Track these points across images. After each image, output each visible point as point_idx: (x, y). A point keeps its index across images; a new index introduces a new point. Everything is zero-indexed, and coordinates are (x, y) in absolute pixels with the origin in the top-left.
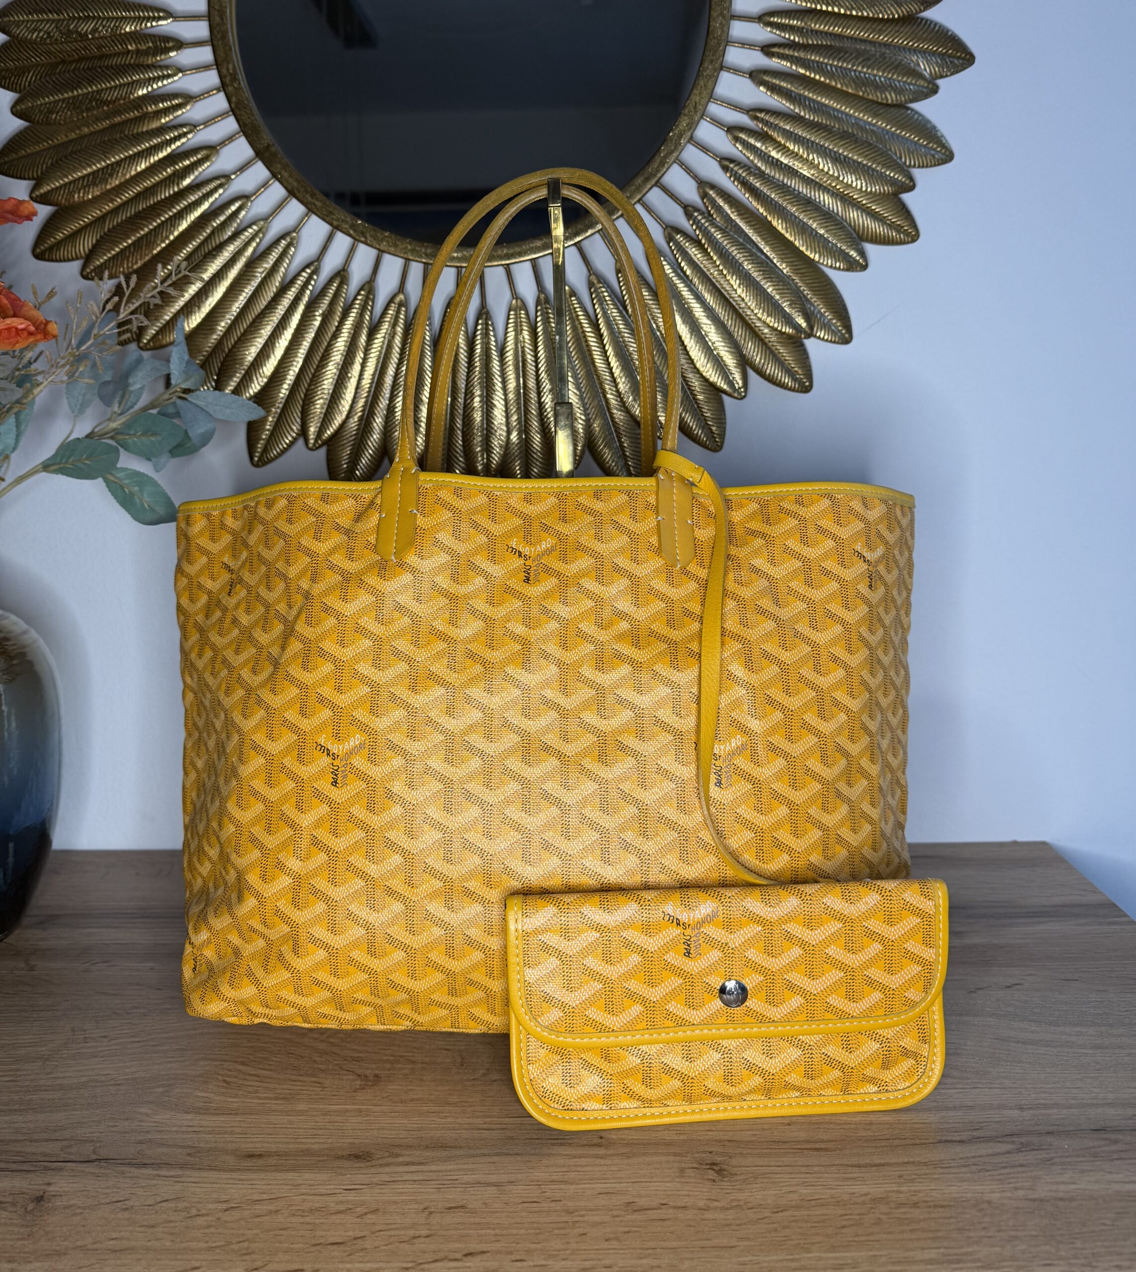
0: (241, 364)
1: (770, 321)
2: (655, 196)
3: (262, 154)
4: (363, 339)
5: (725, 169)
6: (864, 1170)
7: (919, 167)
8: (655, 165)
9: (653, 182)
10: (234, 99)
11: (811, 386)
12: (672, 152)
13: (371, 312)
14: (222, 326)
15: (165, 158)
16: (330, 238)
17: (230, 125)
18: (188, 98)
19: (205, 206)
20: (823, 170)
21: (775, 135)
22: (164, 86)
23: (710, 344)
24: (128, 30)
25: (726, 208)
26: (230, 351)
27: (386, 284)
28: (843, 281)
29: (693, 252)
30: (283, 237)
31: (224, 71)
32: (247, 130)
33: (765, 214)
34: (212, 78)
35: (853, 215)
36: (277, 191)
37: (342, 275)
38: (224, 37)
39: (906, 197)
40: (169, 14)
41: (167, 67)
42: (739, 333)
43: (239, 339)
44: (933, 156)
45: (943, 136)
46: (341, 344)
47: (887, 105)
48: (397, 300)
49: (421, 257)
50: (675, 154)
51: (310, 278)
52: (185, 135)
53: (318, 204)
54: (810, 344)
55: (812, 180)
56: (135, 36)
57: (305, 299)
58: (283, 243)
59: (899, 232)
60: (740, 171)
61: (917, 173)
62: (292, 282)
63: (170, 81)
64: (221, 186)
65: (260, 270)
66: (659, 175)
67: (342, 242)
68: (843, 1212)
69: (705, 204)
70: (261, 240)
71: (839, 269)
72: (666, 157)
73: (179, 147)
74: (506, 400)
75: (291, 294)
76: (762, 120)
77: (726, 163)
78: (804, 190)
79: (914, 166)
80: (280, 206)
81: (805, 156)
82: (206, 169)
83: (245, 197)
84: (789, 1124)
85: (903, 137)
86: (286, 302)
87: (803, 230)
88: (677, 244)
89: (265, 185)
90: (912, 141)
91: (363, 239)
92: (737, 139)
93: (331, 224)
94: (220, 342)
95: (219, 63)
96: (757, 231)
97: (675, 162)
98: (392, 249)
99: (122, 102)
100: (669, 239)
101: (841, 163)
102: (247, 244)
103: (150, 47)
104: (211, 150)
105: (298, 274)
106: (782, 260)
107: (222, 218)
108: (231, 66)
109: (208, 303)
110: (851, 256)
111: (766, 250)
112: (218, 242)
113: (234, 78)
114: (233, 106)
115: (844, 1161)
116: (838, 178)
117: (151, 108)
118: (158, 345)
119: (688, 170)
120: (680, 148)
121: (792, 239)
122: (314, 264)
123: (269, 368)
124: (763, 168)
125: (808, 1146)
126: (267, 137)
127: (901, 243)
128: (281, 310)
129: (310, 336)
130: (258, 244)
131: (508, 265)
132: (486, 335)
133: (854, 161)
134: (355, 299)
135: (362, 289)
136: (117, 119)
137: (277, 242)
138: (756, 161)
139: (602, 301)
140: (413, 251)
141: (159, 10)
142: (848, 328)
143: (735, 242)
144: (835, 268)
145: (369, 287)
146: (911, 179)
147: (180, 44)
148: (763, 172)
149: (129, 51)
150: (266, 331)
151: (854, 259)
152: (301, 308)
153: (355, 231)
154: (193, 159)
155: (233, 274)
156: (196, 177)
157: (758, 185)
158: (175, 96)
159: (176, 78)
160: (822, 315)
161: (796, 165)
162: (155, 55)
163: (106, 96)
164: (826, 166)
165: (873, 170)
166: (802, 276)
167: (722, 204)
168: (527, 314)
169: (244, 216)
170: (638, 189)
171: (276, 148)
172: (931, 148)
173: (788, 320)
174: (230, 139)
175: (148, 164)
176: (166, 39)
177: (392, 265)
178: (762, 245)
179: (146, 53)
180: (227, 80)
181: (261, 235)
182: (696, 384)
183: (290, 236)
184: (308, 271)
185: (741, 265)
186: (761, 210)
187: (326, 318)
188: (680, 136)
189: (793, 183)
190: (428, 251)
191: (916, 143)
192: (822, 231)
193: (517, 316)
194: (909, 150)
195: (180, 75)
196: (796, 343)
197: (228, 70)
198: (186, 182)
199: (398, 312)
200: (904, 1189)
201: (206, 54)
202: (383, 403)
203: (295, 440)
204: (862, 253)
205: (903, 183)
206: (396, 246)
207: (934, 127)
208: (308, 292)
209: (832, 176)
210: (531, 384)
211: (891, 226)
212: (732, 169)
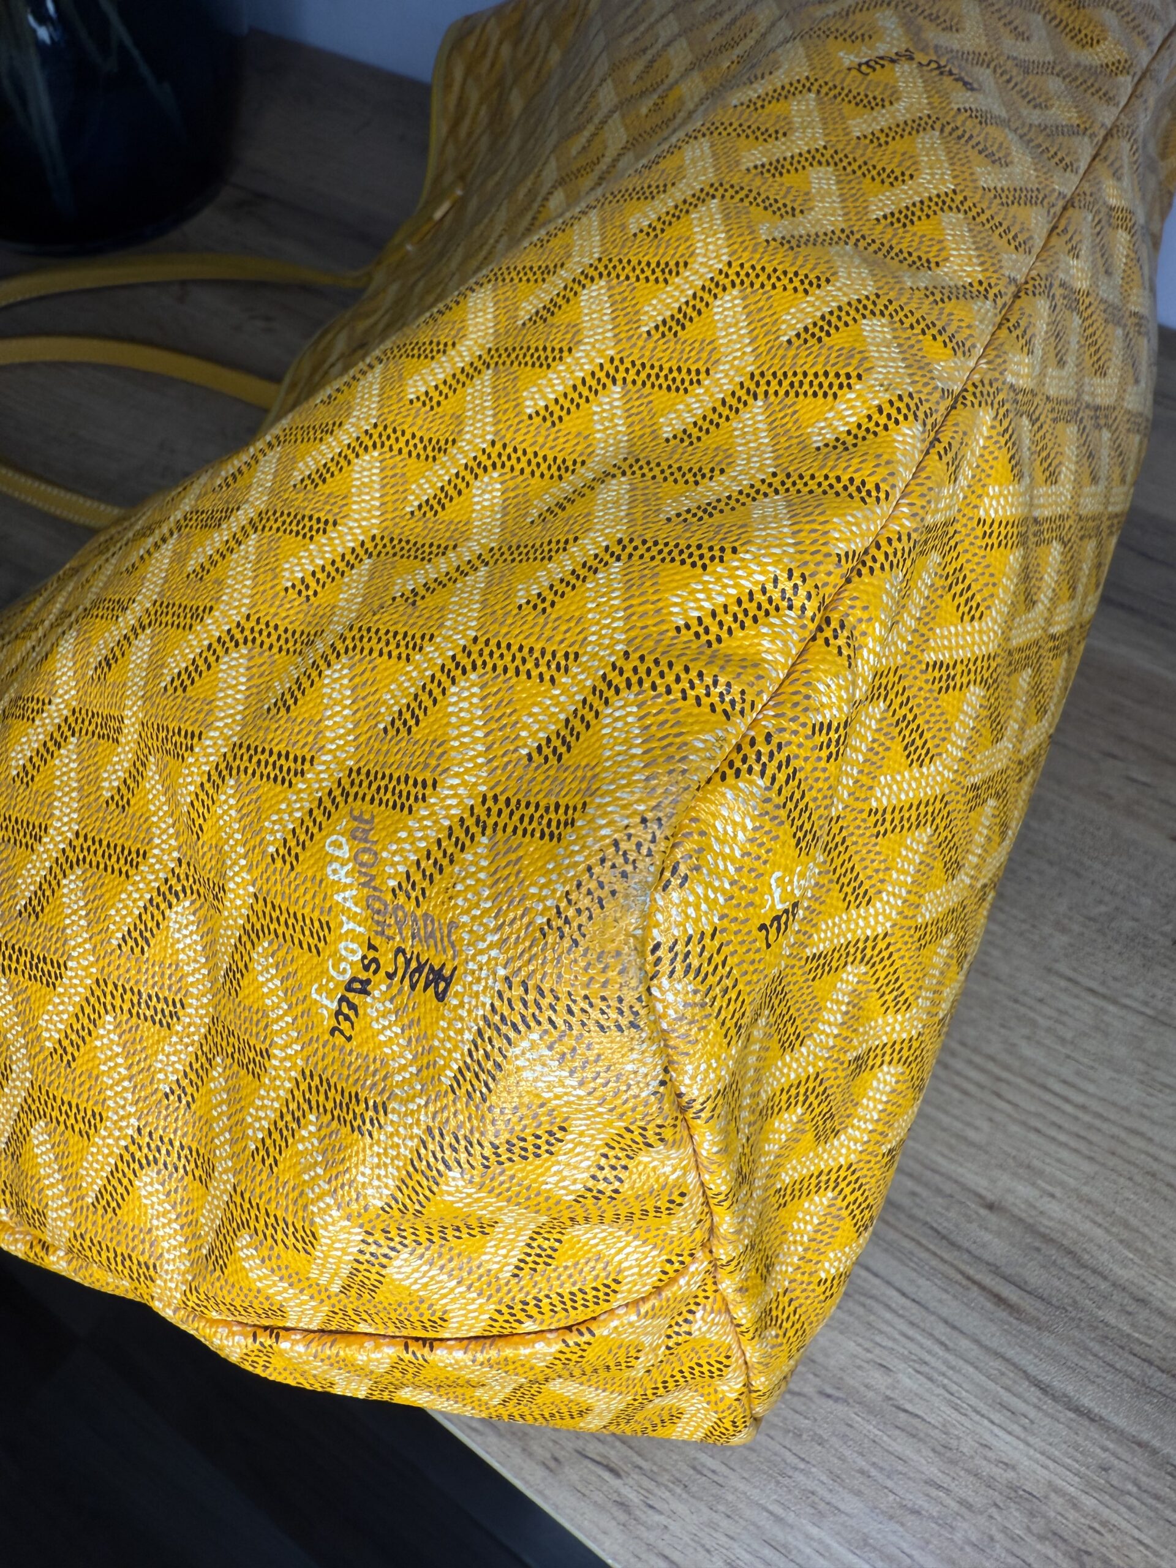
6: (1049, 1405)
68: (940, 1478)
84: (991, 1207)
115: (1026, 1361)
125: (988, 1280)
200: (1089, 1502)
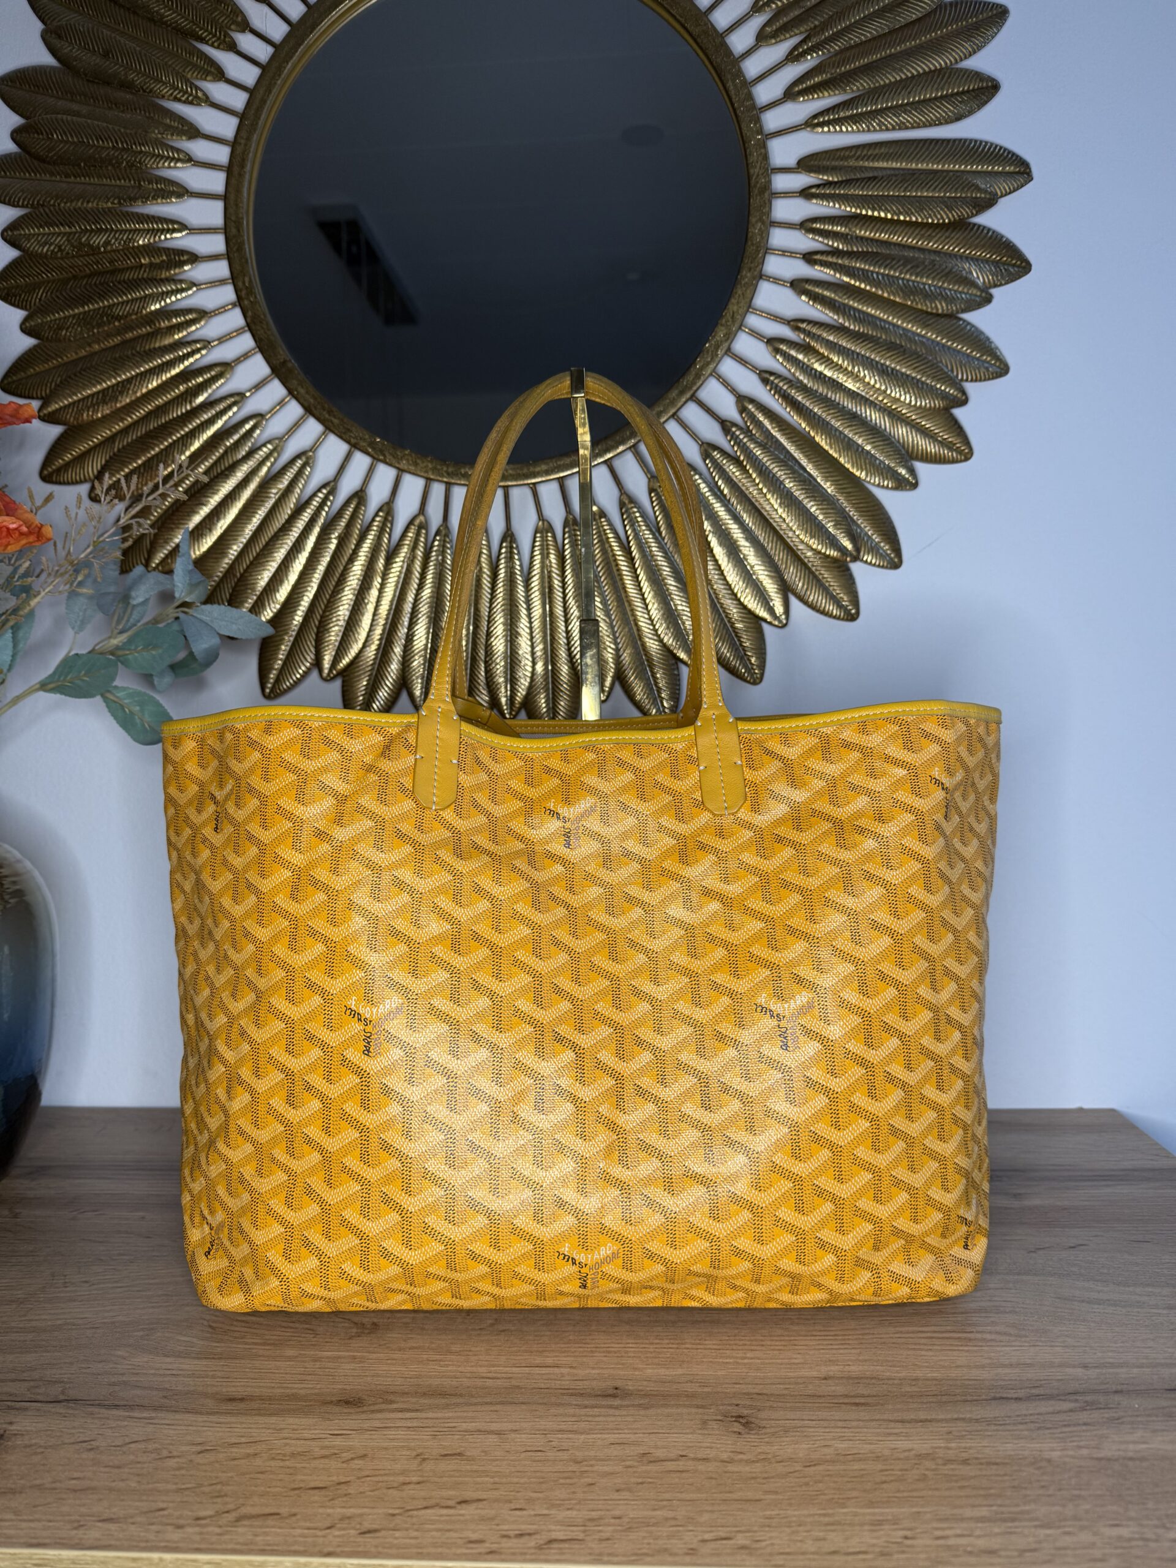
0: (254, 590)
1: (814, 543)
2: (691, 413)
3: (278, 371)
4: (381, 562)
5: (765, 381)
8: (690, 377)
9: (688, 395)
10: (250, 314)
12: (708, 364)
13: (390, 535)
14: (234, 550)
15: (177, 375)
16: (348, 457)
17: (247, 341)
18: (202, 314)
19: (219, 424)
20: (869, 383)
21: (817, 346)
22: (178, 300)
23: (749, 568)
24: (141, 242)
25: (767, 423)
26: (242, 575)
27: (406, 508)
30: (298, 456)
31: (240, 284)
32: (264, 347)
33: (807, 429)
34: (228, 293)
35: (902, 432)
36: (294, 409)
37: (359, 496)
38: (240, 248)
40: (183, 227)
41: (181, 281)
42: (780, 556)
43: (251, 563)
44: (987, 369)
46: (357, 567)
47: (938, 315)
48: (417, 522)
49: (443, 476)
50: (712, 366)
51: (326, 499)
52: (198, 350)
53: (336, 421)
55: (858, 394)
56: (149, 250)
57: (321, 521)
58: (299, 463)
59: (950, 449)
60: (781, 384)
62: (308, 502)
63: (184, 295)
64: (234, 404)
65: (274, 491)
66: (695, 388)
67: (361, 461)
69: (743, 419)
70: (276, 460)
71: (887, 487)
72: (702, 368)
73: (192, 364)
74: (531, 627)
75: (306, 516)
76: (804, 331)
77: (767, 376)
78: (849, 405)
80: (296, 425)
81: (850, 368)
82: (222, 387)
83: (259, 417)
85: (955, 350)
86: (300, 524)
87: (849, 446)
88: (714, 461)
89: (281, 403)
90: (964, 353)
91: (381, 457)
92: (777, 351)
93: (348, 442)
94: (232, 567)
95: (235, 278)
97: (711, 375)
98: (412, 468)
99: (134, 317)
100: (706, 455)
101: (888, 375)
102: (261, 463)
103: (163, 261)
104: (225, 368)
105: (314, 495)
106: (826, 479)
107: (236, 437)
108: (247, 279)
109: (219, 525)
110: (900, 474)
111: (810, 468)
112: (231, 462)
113: (250, 291)
114: (249, 320)
116: (885, 391)
117: (164, 324)
118: (166, 568)
119: (726, 384)
120: (717, 360)
121: (836, 456)
122: (331, 486)
123: (283, 593)
124: (805, 381)
126: (283, 353)
128: (295, 533)
129: (325, 560)
130: (272, 464)
131: (535, 484)
132: (509, 559)
134: (373, 520)
135: (380, 510)
136: (129, 335)
137: (292, 461)
138: (797, 374)
139: (633, 522)
140: (434, 469)
141: (173, 222)
142: (897, 549)
144: (883, 487)
145: (388, 509)
146: (963, 392)
147: (194, 258)
148: (806, 386)
149: (142, 265)
150: (280, 555)
151: (903, 477)
152: (316, 530)
153: (374, 449)
154: (207, 376)
155: (246, 494)
156: (210, 395)
157: (800, 398)
158: (189, 311)
159: (190, 292)
160: (869, 538)
161: (841, 378)
162: (168, 268)
163: (119, 311)
164: (871, 379)
165: (923, 383)
167: (761, 419)
169: (259, 435)
170: (673, 403)
171: (293, 363)
172: (985, 361)
173: (834, 543)
174: (246, 356)
175: (159, 381)
176: (181, 252)
177: (413, 486)
179: (161, 266)
180: (243, 294)
181: (276, 455)
182: (734, 611)
183: (307, 457)
184: (324, 491)
186: (803, 425)
187: (342, 541)
188: (717, 347)
189: (837, 397)
190: (450, 470)
191: (968, 355)
192: (868, 448)
193: (544, 539)
194: (961, 363)
195: (195, 289)
196: (841, 567)
197: (244, 283)
198: (200, 399)
199: (418, 534)
201: (222, 269)
202: (403, 631)
203: (309, 669)
204: (912, 471)
205: (955, 397)
206: (416, 464)
208: (324, 513)
209: (879, 389)
210: (559, 610)
211: (943, 443)
212: (772, 382)
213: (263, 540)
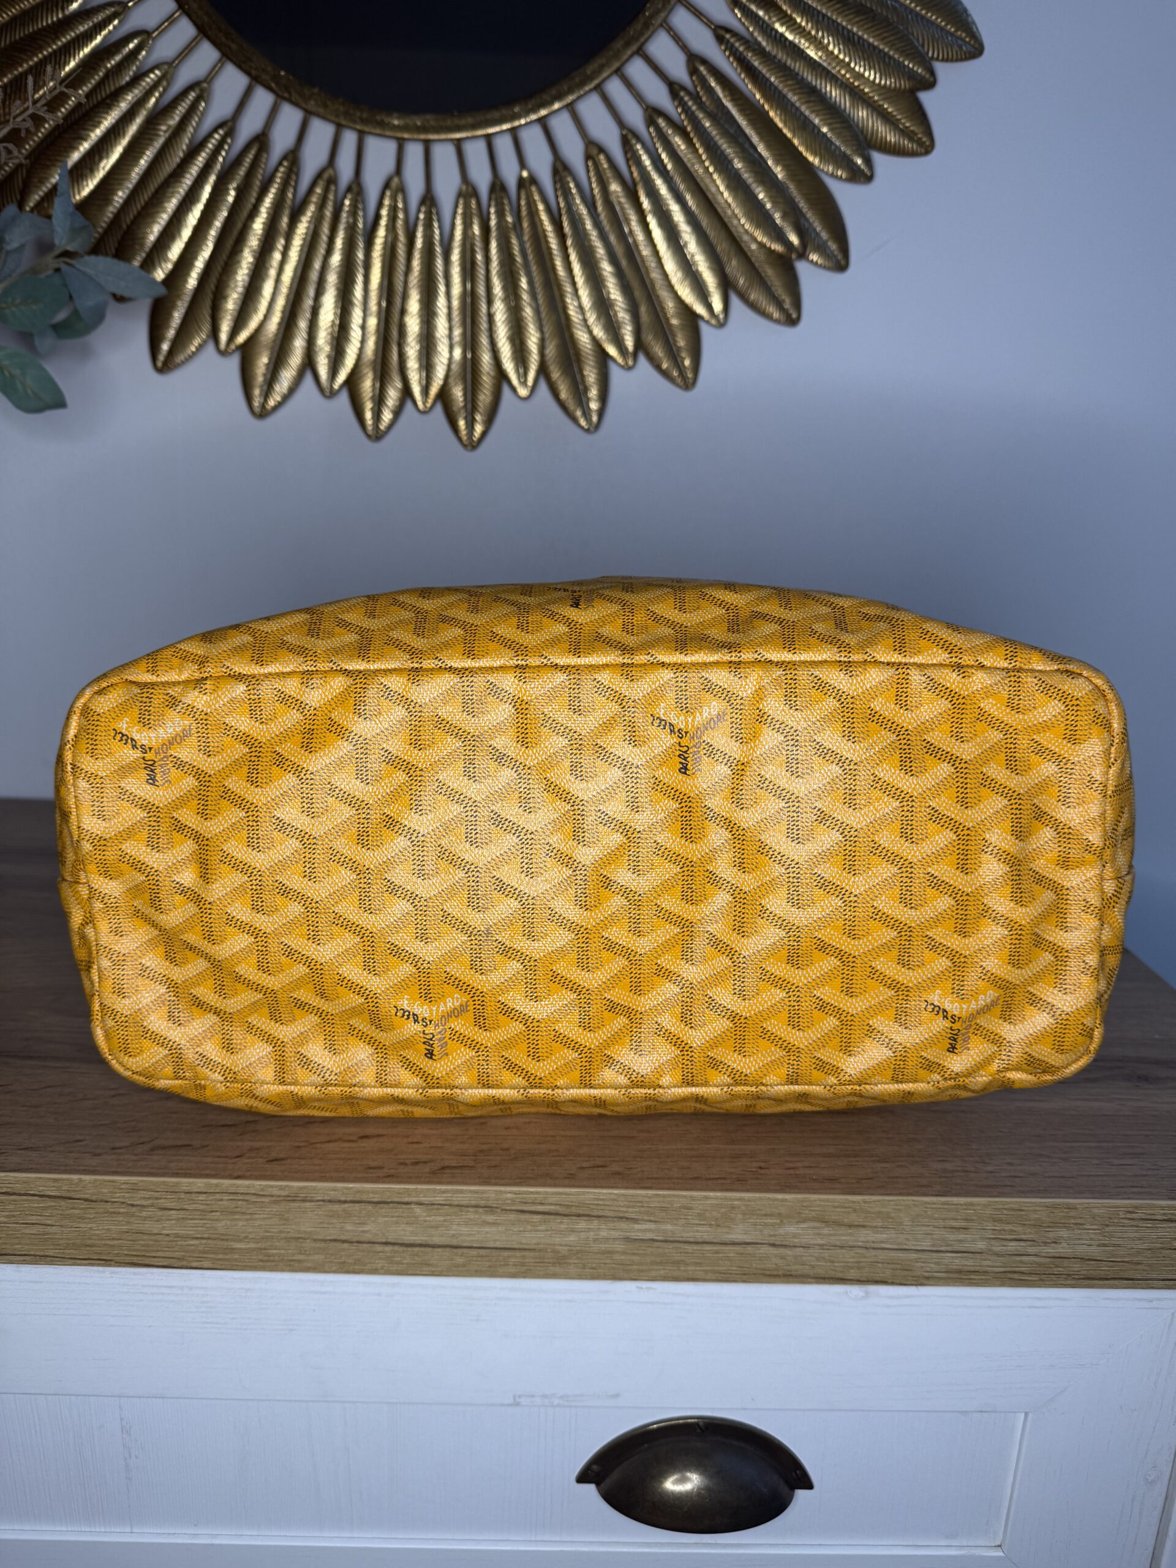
0: (142, 245)
1: (760, 236)
2: (637, 69)
4: (285, 221)
5: (720, 39)
7: (943, 60)
8: (638, 26)
9: (634, 48)
11: (799, 319)
12: (658, 12)
13: (295, 189)
14: (120, 196)
16: (247, 94)
19: (98, 39)
20: (832, 53)
23: (689, 257)
25: (719, 90)
26: (129, 227)
27: (313, 158)
28: (845, 194)
29: (678, 141)
30: (191, 88)
33: (762, 101)
35: (862, 114)
36: (185, 28)
37: (261, 141)
39: (924, 97)
42: (722, 247)
43: (139, 213)
44: (961, 47)
45: (974, 23)
46: (258, 226)
48: (326, 176)
49: (355, 122)
50: (663, 15)
51: (223, 141)
53: (234, 46)
54: (801, 267)
55: (819, 65)
57: (217, 167)
58: (192, 95)
59: (911, 139)
60: (737, 44)
61: (940, 68)
62: (202, 144)
64: (115, 15)
65: (164, 128)
66: (642, 40)
67: (263, 99)
69: (693, 82)
70: (165, 90)
71: (840, 178)
72: (651, 17)
74: (449, 308)
75: (201, 160)
77: (722, 32)
78: (810, 77)
79: (937, 59)
80: (189, 48)
81: (813, 33)
83: (145, 35)
85: (929, 21)
86: (194, 170)
87: (804, 126)
88: (659, 130)
89: (170, 19)
90: (938, 26)
91: (286, 95)
92: (736, 4)
93: (248, 73)
94: (118, 216)
96: (752, 123)
97: (661, 25)
98: (321, 110)
100: (650, 121)
101: (854, 44)
102: (148, 93)
105: (210, 135)
106: (777, 162)
107: (118, 58)
109: (102, 165)
110: (856, 164)
111: (761, 148)
112: (113, 88)
116: (849, 64)
119: (677, 39)
120: (669, 7)
121: (789, 135)
122: (229, 126)
123: (175, 251)
124: (764, 44)
127: (912, 154)
128: (188, 181)
129: (223, 214)
130: (161, 95)
131: (459, 140)
132: (428, 226)
133: (869, 44)
134: (276, 170)
135: (285, 158)
137: (184, 93)
138: (756, 34)
139: (567, 193)
140: (346, 114)
142: (845, 250)
143: (725, 133)
144: (836, 177)
145: (293, 157)
146: (932, 73)
148: (764, 49)
150: (172, 204)
151: (858, 167)
152: (212, 178)
153: (277, 84)
155: (133, 129)
157: (756, 64)
160: (818, 235)
161: (803, 44)
164: (835, 47)
165: (890, 58)
166: (799, 184)
167: (713, 84)
168: (479, 203)
169: (145, 58)
170: (617, 55)
172: (960, 38)
173: (780, 237)
177: (321, 132)
178: (755, 139)
181: (165, 83)
182: (670, 305)
183: (201, 88)
184: (221, 132)
185: (730, 162)
186: (758, 96)
187: (242, 192)
189: (797, 66)
190: (365, 115)
191: (942, 29)
192: (825, 130)
193: (467, 206)
194: (933, 37)
196: (785, 264)
198: (74, 6)
199: (326, 190)
202: (309, 302)
203: (205, 342)
204: (868, 161)
205: (923, 78)
206: (325, 106)
207: (965, 10)
208: (221, 159)
209: (843, 61)
210: (481, 290)
211: (905, 133)
212: (728, 41)
213: (152, 187)
